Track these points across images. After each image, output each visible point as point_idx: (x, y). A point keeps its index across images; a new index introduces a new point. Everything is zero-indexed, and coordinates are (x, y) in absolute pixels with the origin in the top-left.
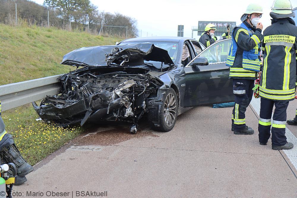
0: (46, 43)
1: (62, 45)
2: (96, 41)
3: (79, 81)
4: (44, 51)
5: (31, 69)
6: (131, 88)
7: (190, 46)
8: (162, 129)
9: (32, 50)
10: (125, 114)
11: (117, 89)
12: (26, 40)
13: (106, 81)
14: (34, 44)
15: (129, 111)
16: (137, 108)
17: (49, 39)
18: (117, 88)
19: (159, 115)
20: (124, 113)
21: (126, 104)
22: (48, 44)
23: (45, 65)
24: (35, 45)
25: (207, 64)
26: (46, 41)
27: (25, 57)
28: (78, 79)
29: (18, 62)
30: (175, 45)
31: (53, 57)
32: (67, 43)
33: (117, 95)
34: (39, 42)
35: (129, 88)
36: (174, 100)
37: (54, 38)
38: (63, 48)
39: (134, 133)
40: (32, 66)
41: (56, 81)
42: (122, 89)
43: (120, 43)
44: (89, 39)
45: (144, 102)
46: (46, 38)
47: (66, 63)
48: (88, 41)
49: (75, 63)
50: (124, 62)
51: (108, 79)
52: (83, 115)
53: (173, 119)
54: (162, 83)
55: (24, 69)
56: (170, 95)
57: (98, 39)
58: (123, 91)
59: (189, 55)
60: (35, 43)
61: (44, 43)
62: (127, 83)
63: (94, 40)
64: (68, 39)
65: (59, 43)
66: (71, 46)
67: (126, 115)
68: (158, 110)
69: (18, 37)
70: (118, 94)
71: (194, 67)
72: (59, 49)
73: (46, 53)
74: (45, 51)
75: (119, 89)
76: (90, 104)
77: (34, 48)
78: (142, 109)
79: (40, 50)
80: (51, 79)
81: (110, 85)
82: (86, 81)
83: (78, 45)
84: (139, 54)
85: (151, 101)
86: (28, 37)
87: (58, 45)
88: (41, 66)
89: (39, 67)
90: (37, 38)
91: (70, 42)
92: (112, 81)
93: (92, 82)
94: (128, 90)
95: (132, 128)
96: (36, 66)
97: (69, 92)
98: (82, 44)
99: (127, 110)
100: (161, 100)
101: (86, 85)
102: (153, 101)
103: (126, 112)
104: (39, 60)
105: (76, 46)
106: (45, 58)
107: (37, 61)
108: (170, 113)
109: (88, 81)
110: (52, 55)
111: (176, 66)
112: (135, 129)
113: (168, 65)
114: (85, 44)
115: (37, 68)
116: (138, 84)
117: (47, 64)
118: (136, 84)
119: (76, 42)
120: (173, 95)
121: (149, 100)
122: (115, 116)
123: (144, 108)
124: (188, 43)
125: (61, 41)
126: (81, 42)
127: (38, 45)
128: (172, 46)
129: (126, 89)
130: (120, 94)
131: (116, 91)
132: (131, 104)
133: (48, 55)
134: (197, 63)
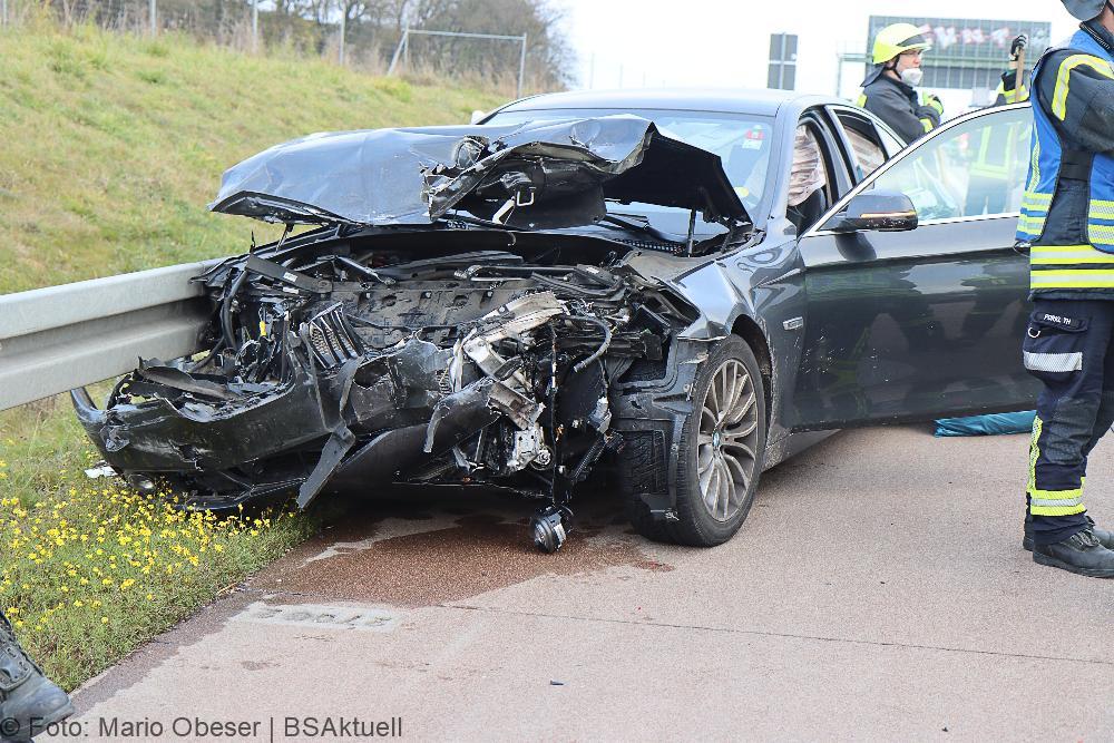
0: (140, 108)
1: (213, 117)
2: (376, 102)
3: (295, 291)
4: (128, 149)
5: (69, 233)
6: (539, 332)
7: (827, 133)
8: (687, 534)
9: (70, 143)
10: (510, 456)
11: (475, 336)
12: (48, 92)
13: (423, 296)
14: (81, 112)
15: (528, 445)
16: (569, 429)
17: (156, 89)
18: (474, 331)
19: (673, 465)
20: (505, 449)
21: (517, 406)
22: (148, 116)
23: (134, 212)
24: (86, 120)
25: (910, 224)
26: (137, 98)
27: (38, 174)
28: (290, 285)
29: (7, 199)
30: (758, 127)
31: (171, 176)
32: (237, 112)
33: (474, 363)
34: (108, 103)
35: (531, 330)
36: (745, 392)
37: (176, 86)
38: (218, 132)
39: (549, 548)
40: (73, 219)
41: (184, 292)
42: (496, 336)
43: (493, 115)
44: (343, 94)
45: (604, 401)
46: (141, 85)
47: (236, 205)
48: (340, 103)
49: (278, 210)
50: (509, 204)
51: (432, 288)
52: (307, 456)
53: (743, 484)
54: (689, 312)
55: (33, 229)
56: (730, 368)
57: (386, 97)
58: (504, 348)
59: (821, 180)
60: (87, 106)
61: (131, 107)
62: (523, 309)
63: (366, 98)
64: (244, 92)
65: (202, 109)
66: (255, 126)
67: (513, 463)
68: (669, 443)
69: (10, 79)
70: (478, 362)
71: (848, 235)
72: (202, 137)
73: (138, 156)
74: (134, 146)
75: (482, 334)
76: (343, 402)
77: (82, 130)
78: (590, 431)
79: (111, 142)
80: (164, 279)
81: (443, 314)
82: (328, 294)
83: (288, 122)
84: (585, 170)
85: (633, 397)
86: (56, 79)
87: (195, 122)
88: (112, 216)
89: (106, 224)
90: (99, 84)
91: (251, 104)
92: (450, 295)
93: (357, 297)
94: (526, 340)
95: (544, 523)
96: (92, 217)
97: (248, 344)
98: (307, 115)
99: (520, 439)
100: (686, 390)
101: (329, 314)
102: (647, 397)
103: (517, 446)
104: (106, 191)
105: (280, 124)
106: (131, 179)
107: (95, 195)
108: (728, 456)
109: (334, 294)
110: (167, 168)
111: (759, 231)
112: (556, 528)
113: (723, 223)
114: (324, 115)
115: (96, 228)
116: (573, 312)
117: (142, 209)
118: (568, 314)
119: (283, 105)
120: (741, 372)
121: (628, 392)
122: (462, 464)
123: (603, 428)
124: (822, 122)
125: (208, 102)
126: (303, 107)
127: (102, 116)
128: (740, 133)
129: (518, 337)
130: (490, 360)
131: (470, 344)
132: (540, 410)
133: (146, 165)
134: (864, 216)
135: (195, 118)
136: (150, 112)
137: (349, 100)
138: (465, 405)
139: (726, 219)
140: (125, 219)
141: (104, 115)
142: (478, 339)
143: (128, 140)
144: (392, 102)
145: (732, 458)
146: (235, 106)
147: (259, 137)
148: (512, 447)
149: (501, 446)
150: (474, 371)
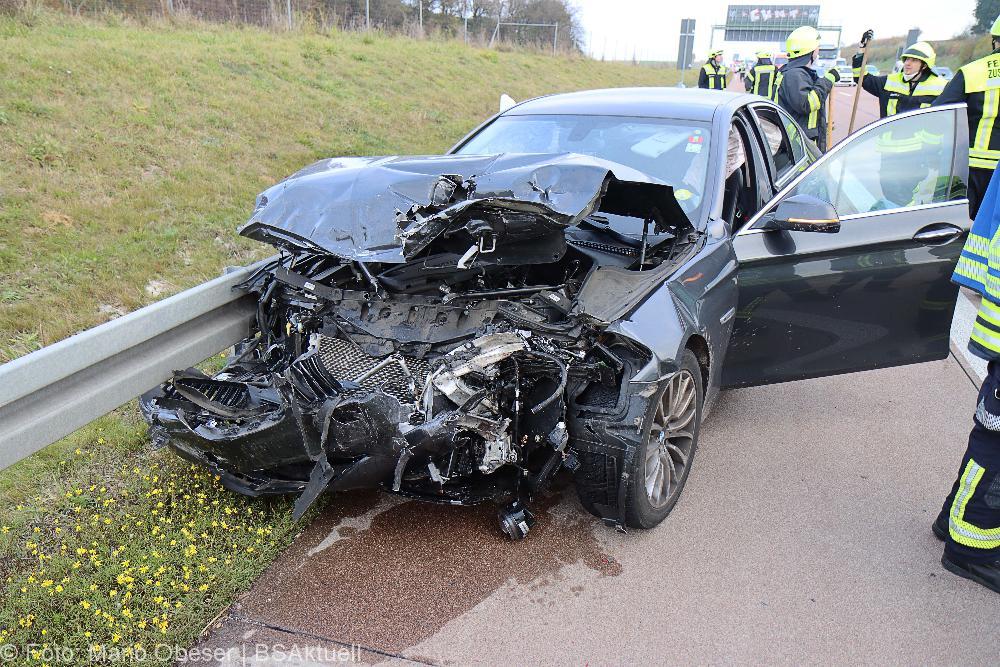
0: (349, 76)
1: (390, 79)
2: (479, 64)
3: (314, 298)
4: (338, 102)
5: (295, 157)
6: (504, 365)
7: (749, 129)
9: (306, 100)
10: (481, 463)
11: (442, 372)
12: (298, 71)
13: (412, 309)
14: (316, 81)
15: (498, 451)
16: (531, 440)
17: (361, 63)
18: (443, 367)
19: (623, 489)
20: (476, 458)
21: (485, 426)
22: (354, 81)
23: (335, 140)
24: (317, 85)
25: (833, 228)
26: (349, 71)
27: (283, 122)
28: (309, 293)
29: (260, 138)
30: (698, 132)
31: (361, 117)
32: (404, 75)
33: (444, 395)
34: (332, 75)
35: (497, 363)
37: (372, 61)
38: (392, 88)
40: (299, 146)
42: (463, 370)
43: (497, 118)
44: (462, 60)
45: (562, 425)
46: (352, 62)
47: (255, 232)
48: (460, 66)
50: (473, 250)
51: (419, 302)
53: (682, 463)
55: (273, 156)
56: (676, 380)
57: (485, 61)
58: (470, 379)
60: (318, 77)
61: (345, 76)
62: (489, 344)
63: (475, 62)
64: (408, 62)
65: (385, 74)
66: (412, 83)
67: (483, 468)
68: (620, 471)
69: (277, 65)
70: (448, 394)
72: (383, 91)
73: (343, 105)
74: (341, 100)
75: (450, 369)
76: (324, 437)
77: (313, 92)
78: (548, 448)
79: (329, 98)
81: (428, 332)
82: (339, 302)
83: (431, 79)
85: (589, 422)
86: (304, 62)
87: (380, 82)
88: (322, 143)
89: (318, 149)
90: (328, 64)
91: (411, 70)
92: (433, 314)
93: (360, 307)
94: (492, 373)
95: (509, 520)
96: (310, 145)
97: (272, 347)
98: (441, 74)
99: (490, 448)
100: (637, 424)
101: (306, 360)
102: (601, 422)
103: (487, 454)
104: (322, 128)
105: (426, 80)
106: (337, 120)
107: (314, 132)
108: (671, 446)
109: (344, 302)
110: (359, 112)
111: (701, 233)
112: (520, 525)
113: (670, 231)
114: (451, 74)
115: (312, 152)
116: (534, 348)
117: (341, 138)
118: (529, 350)
119: (429, 69)
120: (684, 377)
121: (582, 415)
122: (435, 480)
123: (560, 448)
124: (744, 118)
125: (388, 70)
126: (440, 70)
127: (326, 83)
128: (684, 136)
129: (484, 371)
130: (459, 393)
131: (440, 378)
132: (507, 424)
133: (347, 110)
134: (791, 220)
135: (379, 80)
136: (355, 78)
137: (464, 64)
138: (434, 437)
139: (673, 228)
140: (330, 145)
141: (327, 83)
142: (447, 374)
143: (338, 96)
144: (488, 63)
145: (674, 448)
146: (403, 71)
147: (414, 88)
148: (482, 455)
149: (472, 456)
150: (444, 403)
